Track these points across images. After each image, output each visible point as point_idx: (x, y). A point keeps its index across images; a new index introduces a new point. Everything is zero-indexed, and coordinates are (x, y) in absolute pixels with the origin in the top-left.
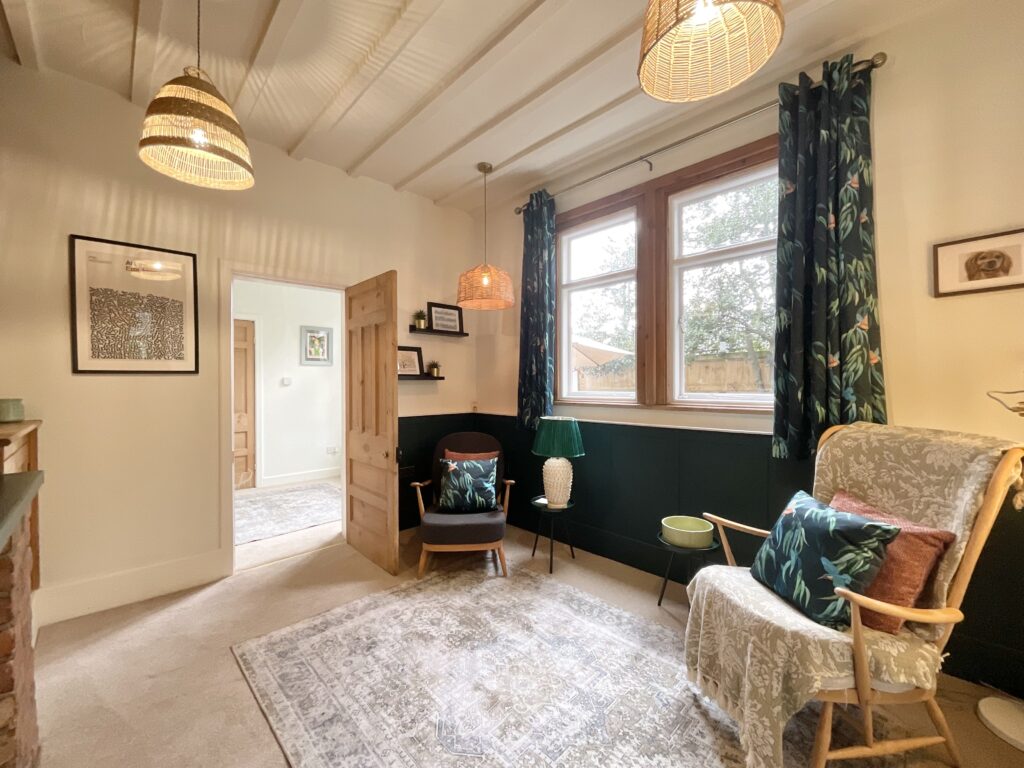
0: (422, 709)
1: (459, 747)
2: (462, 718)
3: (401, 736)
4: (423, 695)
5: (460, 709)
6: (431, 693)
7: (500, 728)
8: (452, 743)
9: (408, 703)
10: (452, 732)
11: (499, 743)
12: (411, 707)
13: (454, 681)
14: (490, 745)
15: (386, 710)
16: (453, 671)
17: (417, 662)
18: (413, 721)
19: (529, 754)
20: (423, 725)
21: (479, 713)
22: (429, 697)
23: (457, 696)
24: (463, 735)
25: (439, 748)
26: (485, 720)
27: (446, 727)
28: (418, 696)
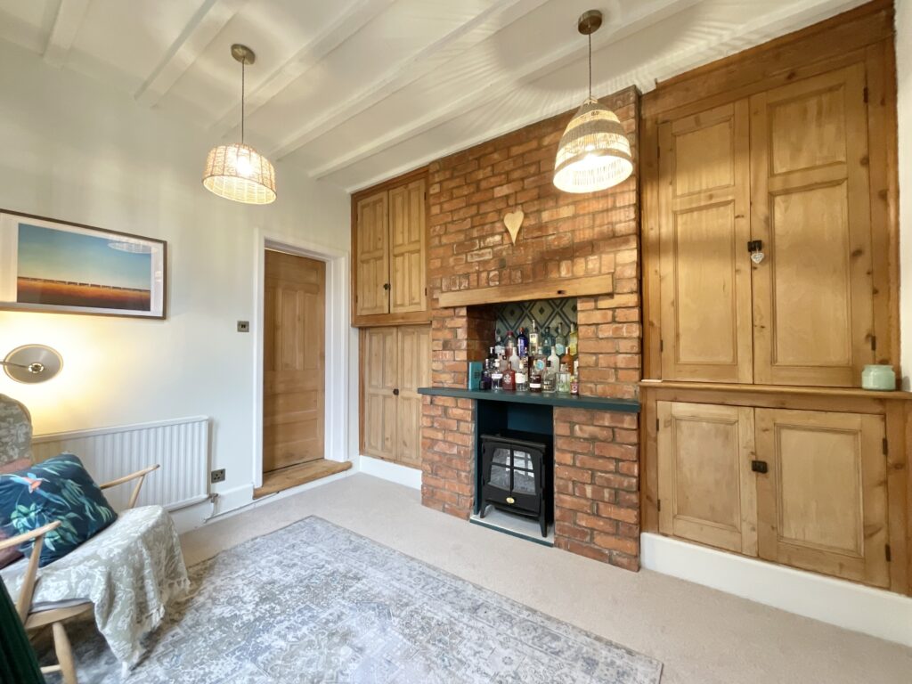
0: (408, 625)
1: (372, 605)
2: (373, 623)
3: (417, 606)
4: (412, 637)
5: (375, 630)
6: (405, 640)
7: (342, 620)
8: (378, 607)
9: (422, 628)
10: (380, 613)
11: (344, 610)
12: (418, 626)
13: (385, 656)
14: (351, 608)
15: (438, 621)
16: (387, 666)
17: (432, 673)
18: (412, 616)
19: (322, 606)
20: (403, 614)
21: (359, 629)
22: (405, 635)
23: (380, 640)
24: (371, 612)
25: (387, 603)
26: (354, 625)
27: (385, 615)
28: (416, 636)
